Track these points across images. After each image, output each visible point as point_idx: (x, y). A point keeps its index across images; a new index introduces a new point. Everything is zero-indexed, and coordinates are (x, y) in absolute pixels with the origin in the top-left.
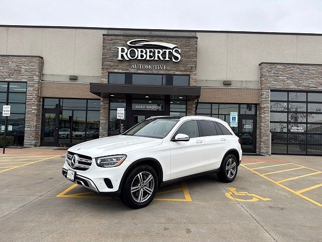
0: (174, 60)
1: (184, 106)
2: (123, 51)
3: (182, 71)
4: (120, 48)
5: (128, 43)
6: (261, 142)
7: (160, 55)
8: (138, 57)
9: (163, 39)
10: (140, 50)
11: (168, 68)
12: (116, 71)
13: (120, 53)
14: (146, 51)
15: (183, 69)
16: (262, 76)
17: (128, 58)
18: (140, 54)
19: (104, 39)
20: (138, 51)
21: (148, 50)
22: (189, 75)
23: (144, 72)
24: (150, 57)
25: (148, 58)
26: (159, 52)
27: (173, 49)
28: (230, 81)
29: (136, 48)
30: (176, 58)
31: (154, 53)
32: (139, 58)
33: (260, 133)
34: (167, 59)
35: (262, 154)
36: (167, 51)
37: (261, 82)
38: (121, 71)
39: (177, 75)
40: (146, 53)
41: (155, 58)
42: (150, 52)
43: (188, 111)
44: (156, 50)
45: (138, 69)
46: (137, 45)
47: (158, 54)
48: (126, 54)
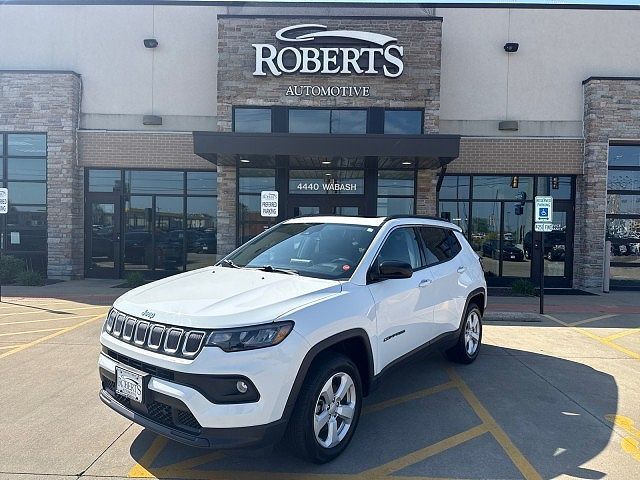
0: (387, 73)
1: (411, 183)
2: (266, 53)
3: (405, 99)
4: (259, 48)
5: (279, 35)
6: (585, 262)
7: (354, 62)
8: (301, 67)
9: (361, 23)
10: (306, 50)
11: (374, 93)
12: (250, 102)
13: (259, 59)
14: (321, 53)
15: (407, 94)
16: (589, 108)
17: (279, 70)
18: (306, 59)
19: (221, 26)
20: (301, 52)
21: (326, 51)
22: (422, 110)
23: (316, 104)
24: (331, 66)
25: (326, 70)
26: (351, 55)
27: (384, 47)
28: (516, 123)
29: (297, 45)
30: (393, 68)
31: (340, 57)
32: (305, 69)
33: (584, 241)
34: (371, 70)
35: (587, 290)
36: (372, 51)
37: (588, 125)
38: (261, 102)
39: (394, 109)
40: (321, 58)
41: (342, 69)
42: (331, 54)
43: (419, 193)
44: (346, 51)
45: (300, 98)
46: (299, 39)
47: (350, 59)
48: (275, 61)
